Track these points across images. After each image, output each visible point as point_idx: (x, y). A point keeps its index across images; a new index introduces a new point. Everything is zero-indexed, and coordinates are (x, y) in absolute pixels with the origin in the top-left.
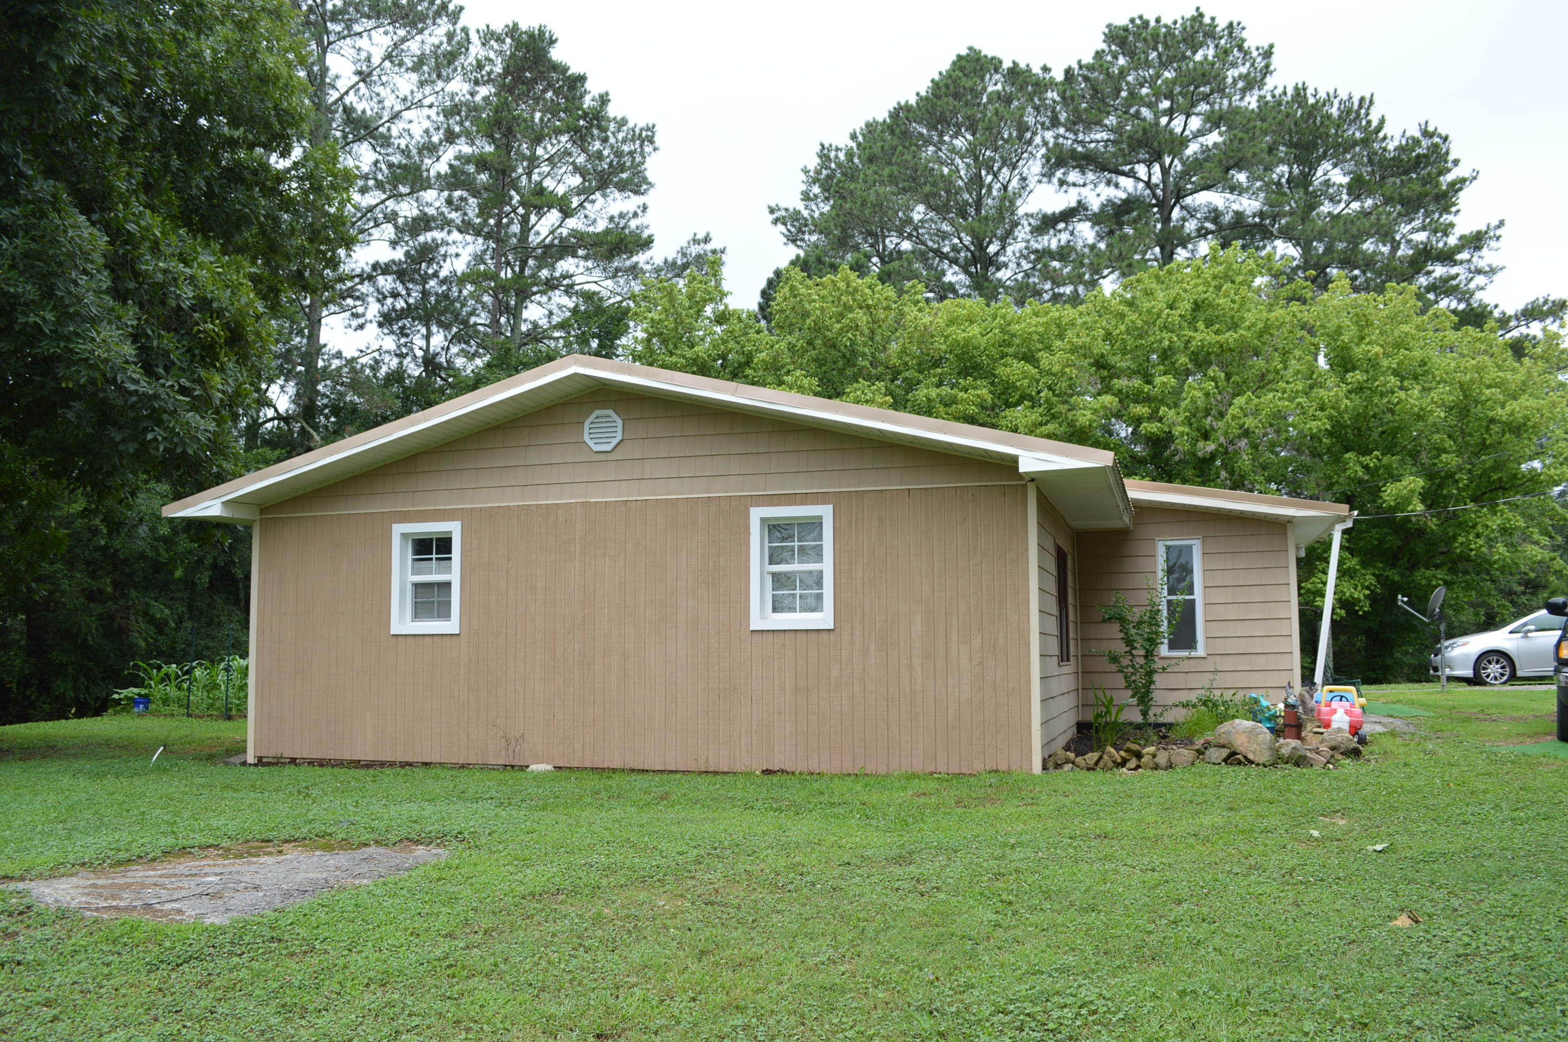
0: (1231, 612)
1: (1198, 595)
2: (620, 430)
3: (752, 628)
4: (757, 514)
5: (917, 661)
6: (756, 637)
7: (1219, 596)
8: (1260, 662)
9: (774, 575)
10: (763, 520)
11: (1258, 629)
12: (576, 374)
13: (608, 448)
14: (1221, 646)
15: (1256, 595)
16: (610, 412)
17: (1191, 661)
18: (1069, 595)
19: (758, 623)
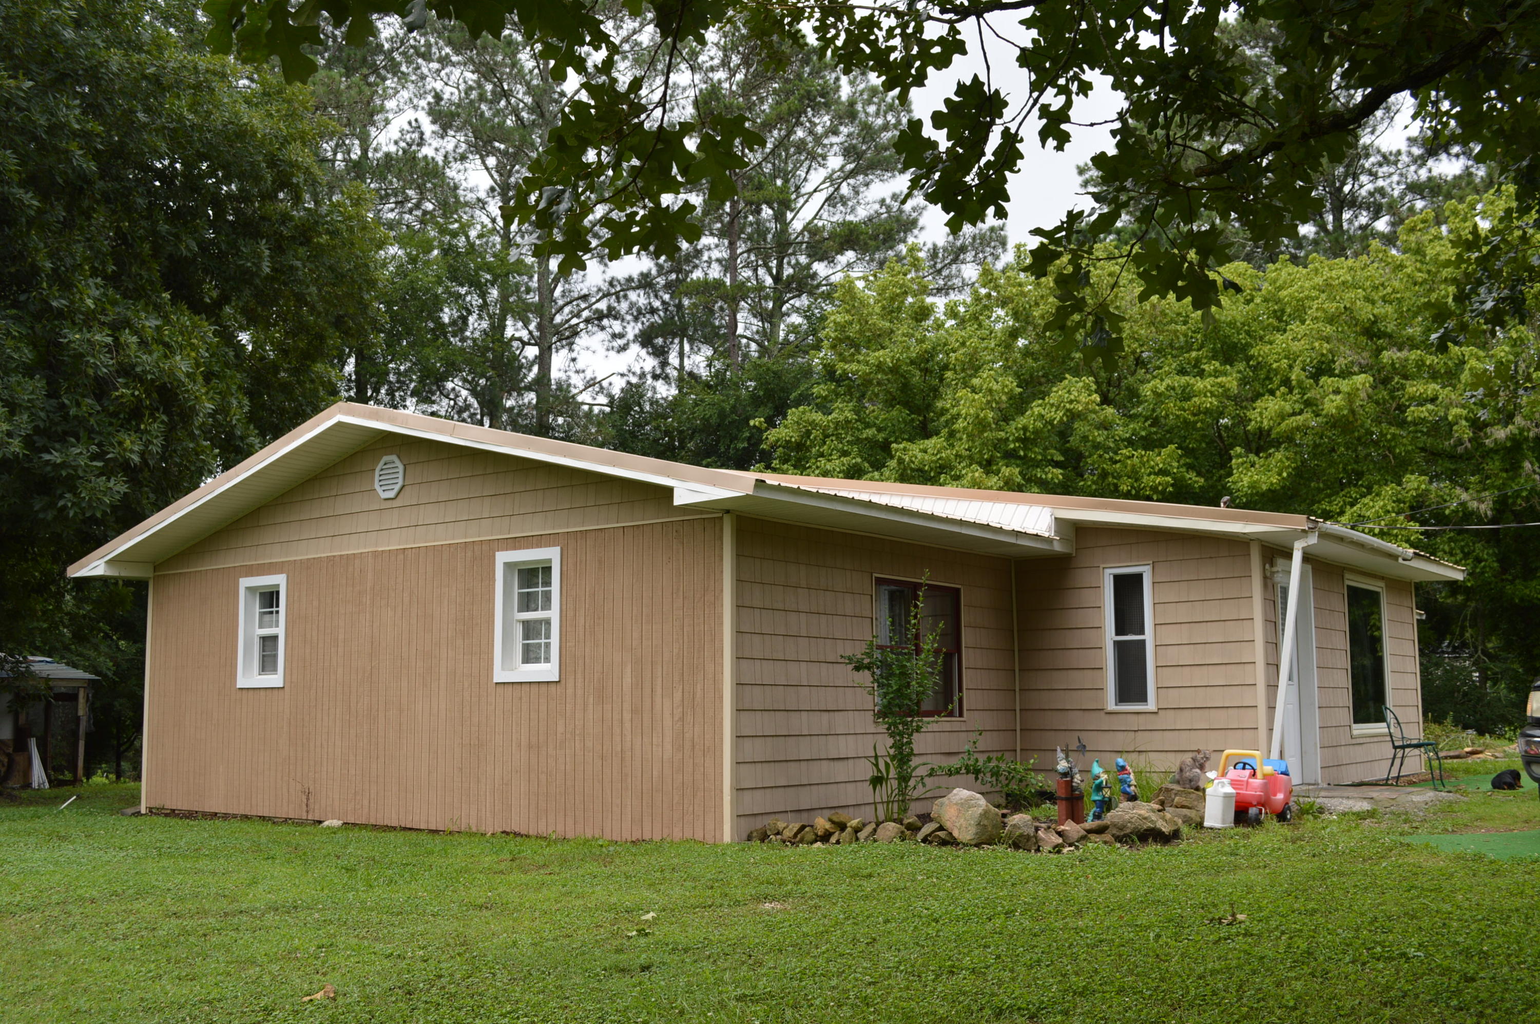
0: (1186, 656)
1: (1148, 636)
2: (401, 475)
3: (495, 680)
4: (503, 557)
5: (627, 716)
6: (500, 689)
7: (1171, 635)
8: (1219, 719)
9: (526, 624)
10: (508, 566)
11: (1217, 676)
12: (339, 424)
13: (391, 494)
14: (1174, 698)
15: (1215, 633)
16: (394, 458)
17: (1141, 717)
18: (967, 637)
19: (500, 675)
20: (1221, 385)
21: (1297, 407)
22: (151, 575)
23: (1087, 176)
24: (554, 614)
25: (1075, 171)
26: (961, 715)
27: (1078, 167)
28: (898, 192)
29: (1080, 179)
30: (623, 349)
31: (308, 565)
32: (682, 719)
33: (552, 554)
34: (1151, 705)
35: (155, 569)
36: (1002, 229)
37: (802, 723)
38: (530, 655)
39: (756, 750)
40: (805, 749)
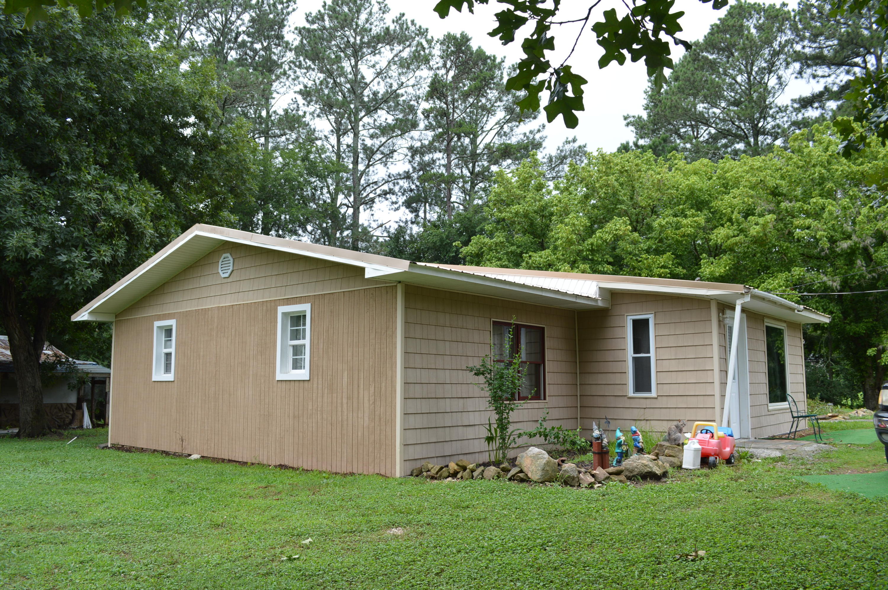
0: (673, 366)
1: (652, 354)
2: (231, 264)
3: (277, 379)
4: (281, 310)
5: (345, 401)
6: (279, 384)
7: (665, 354)
8: (692, 402)
9: (295, 347)
10: (284, 314)
11: (692, 378)
12: (197, 236)
13: (226, 275)
14: (667, 390)
15: (690, 353)
16: (228, 255)
17: (648, 400)
18: (549, 355)
19: (279, 376)
20: (695, 222)
21: (736, 233)
22: (114, 320)
23: (628, 120)
24: (307, 342)
25: (623, 118)
26: (545, 399)
27: (624, 116)
28: (532, 129)
29: (625, 122)
30: (397, 209)
31: (187, 314)
32: (374, 403)
33: (306, 308)
34: (654, 394)
35: (116, 317)
36: (585, 147)
37: (446, 405)
38: (297, 365)
39: (415, 421)
40: (448, 420)
